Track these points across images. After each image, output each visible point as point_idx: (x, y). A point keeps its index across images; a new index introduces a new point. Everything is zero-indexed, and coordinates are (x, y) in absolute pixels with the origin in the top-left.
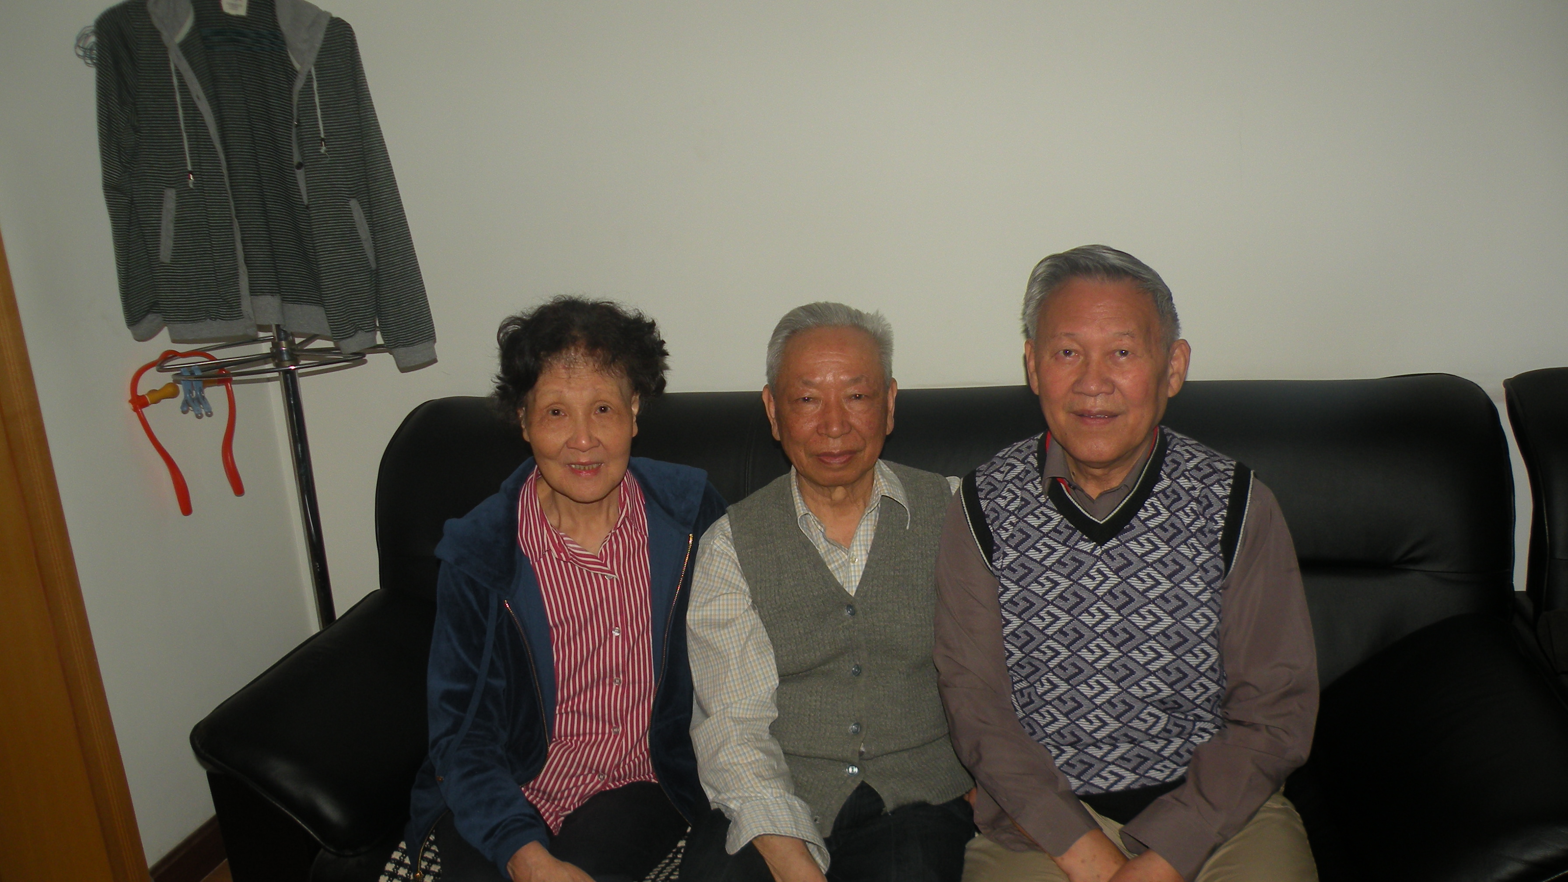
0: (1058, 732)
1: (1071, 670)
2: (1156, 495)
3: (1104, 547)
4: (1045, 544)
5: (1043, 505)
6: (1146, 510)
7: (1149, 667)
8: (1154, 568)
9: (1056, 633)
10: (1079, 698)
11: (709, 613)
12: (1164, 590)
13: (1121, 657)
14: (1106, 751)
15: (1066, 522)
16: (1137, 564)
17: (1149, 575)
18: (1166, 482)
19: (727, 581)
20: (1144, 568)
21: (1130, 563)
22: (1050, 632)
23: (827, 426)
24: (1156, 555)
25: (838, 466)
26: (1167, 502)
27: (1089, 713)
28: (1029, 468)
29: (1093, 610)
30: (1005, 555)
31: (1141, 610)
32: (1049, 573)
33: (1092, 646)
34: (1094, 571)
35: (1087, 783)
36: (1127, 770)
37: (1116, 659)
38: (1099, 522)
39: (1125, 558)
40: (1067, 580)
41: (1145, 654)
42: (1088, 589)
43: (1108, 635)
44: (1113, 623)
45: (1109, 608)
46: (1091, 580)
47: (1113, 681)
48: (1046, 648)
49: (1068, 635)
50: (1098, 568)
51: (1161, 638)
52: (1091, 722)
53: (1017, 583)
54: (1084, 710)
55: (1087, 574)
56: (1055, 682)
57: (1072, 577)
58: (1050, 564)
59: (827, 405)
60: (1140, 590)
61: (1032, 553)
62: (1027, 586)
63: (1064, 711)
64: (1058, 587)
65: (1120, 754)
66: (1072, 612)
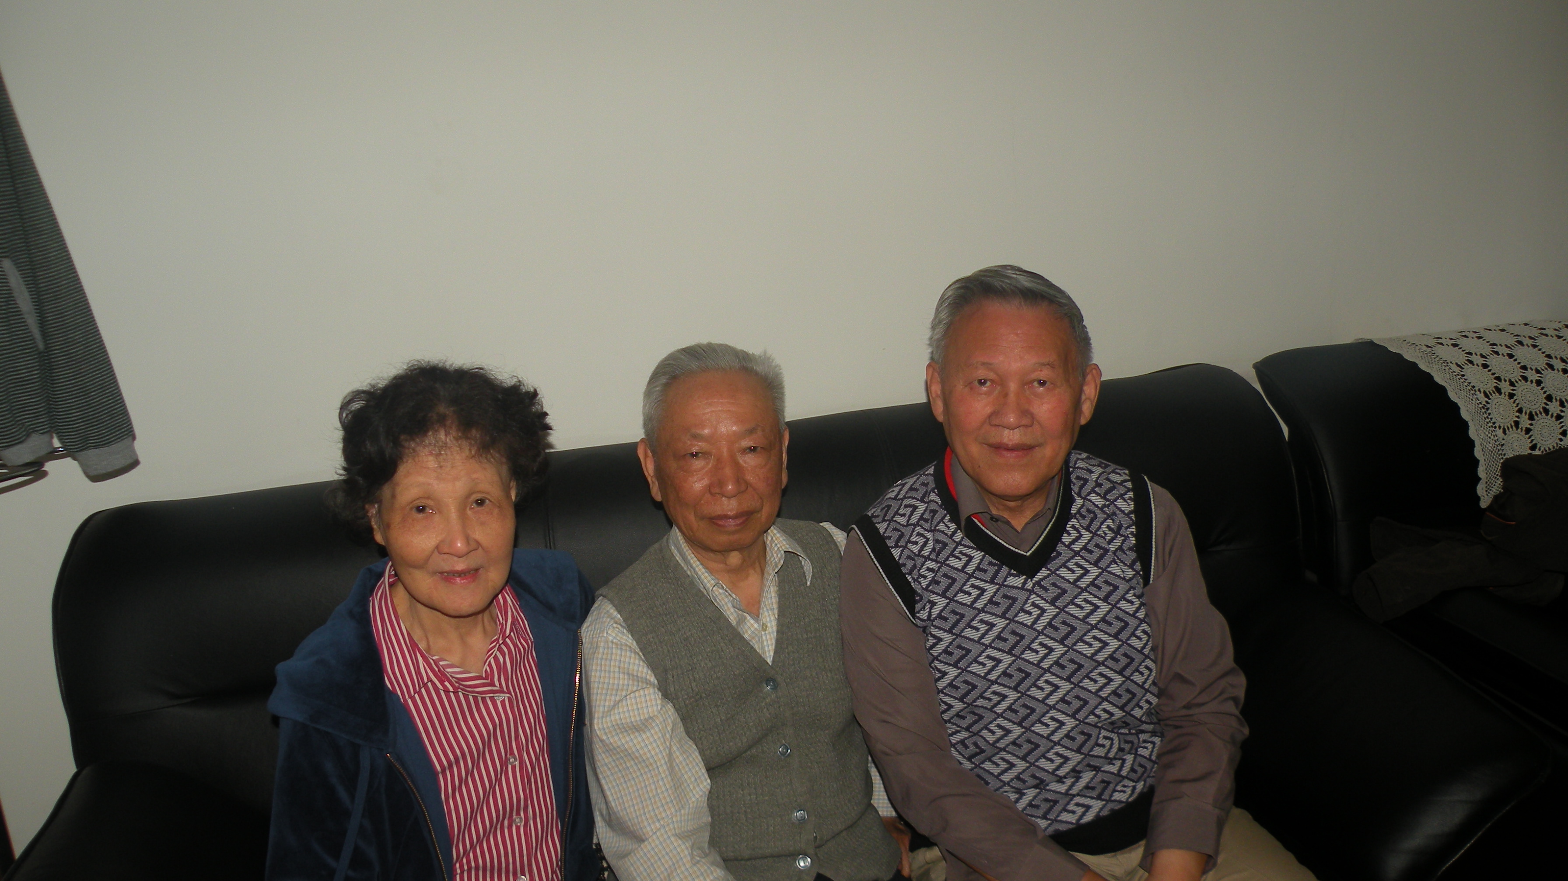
0: (1018, 778)
1: (1023, 712)
2: (1074, 516)
3: (1034, 579)
4: (973, 586)
5: (959, 544)
6: (1069, 534)
7: (1101, 693)
8: (1089, 592)
9: (999, 676)
10: (1035, 739)
11: (617, 717)
12: (1104, 613)
13: (1072, 688)
14: (1069, 784)
15: (988, 558)
16: (1072, 591)
17: (1086, 600)
18: (1079, 502)
19: (633, 675)
20: (1079, 594)
21: (1064, 592)
22: (993, 676)
23: (721, 484)
24: (1088, 579)
25: (733, 529)
26: (1085, 523)
27: (1048, 751)
28: (933, 506)
29: (1035, 646)
30: (933, 604)
31: (1086, 637)
32: (982, 616)
33: (1041, 683)
34: (1029, 605)
35: (1055, 820)
36: (1092, 798)
37: (1068, 692)
38: (1025, 554)
39: (1059, 587)
40: (1003, 620)
41: (1095, 681)
42: (1025, 625)
43: (1055, 669)
44: (1058, 655)
45: (1052, 641)
46: (1027, 615)
47: (1068, 715)
48: (991, 694)
49: (1013, 676)
50: (1033, 602)
51: (1110, 663)
52: (1052, 761)
53: (950, 631)
54: (1042, 749)
55: (1022, 610)
56: (1007, 727)
57: (1007, 616)
58: (982, 606)
59: (719, 460)
60: (1081, 617)
61: (961, 597)
62: (960, 633)
63: (1021, 755)
64: (995, 628)
65: (1084, 784)
66: (1013, 652)
